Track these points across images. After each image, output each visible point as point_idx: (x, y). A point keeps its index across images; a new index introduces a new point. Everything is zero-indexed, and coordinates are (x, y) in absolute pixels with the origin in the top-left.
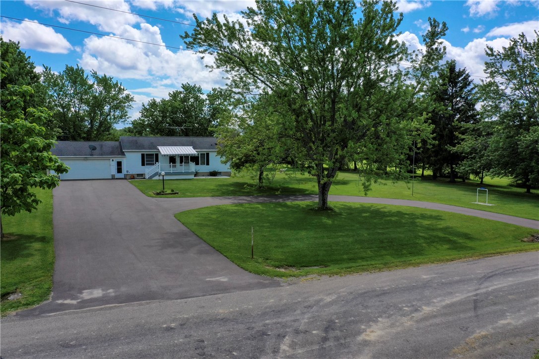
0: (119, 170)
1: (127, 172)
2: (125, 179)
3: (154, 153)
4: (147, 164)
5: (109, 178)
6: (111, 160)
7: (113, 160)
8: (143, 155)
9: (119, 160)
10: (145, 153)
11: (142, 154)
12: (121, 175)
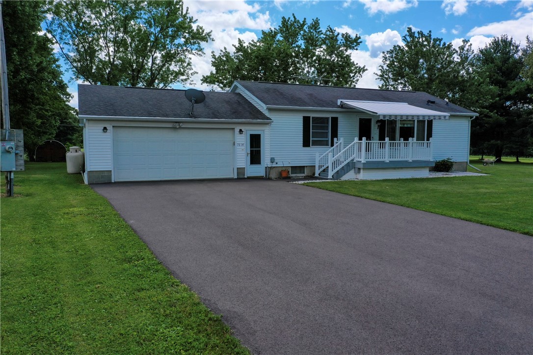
0: (255, 158)
1: (272, 160)
2: (266, 178)
3: (329, 116)
4: (316, 143)
5: (231, 176)
6: (237, 130)
7: (241, 131)
8: (306, 120)
9: (255, 130)
10: (312, 115)
11: (304, 118)
12: (258, 170)
